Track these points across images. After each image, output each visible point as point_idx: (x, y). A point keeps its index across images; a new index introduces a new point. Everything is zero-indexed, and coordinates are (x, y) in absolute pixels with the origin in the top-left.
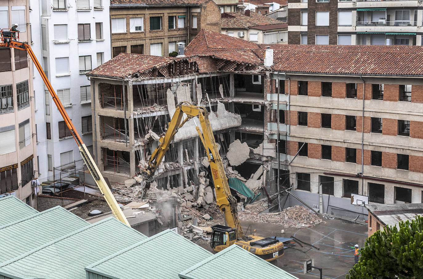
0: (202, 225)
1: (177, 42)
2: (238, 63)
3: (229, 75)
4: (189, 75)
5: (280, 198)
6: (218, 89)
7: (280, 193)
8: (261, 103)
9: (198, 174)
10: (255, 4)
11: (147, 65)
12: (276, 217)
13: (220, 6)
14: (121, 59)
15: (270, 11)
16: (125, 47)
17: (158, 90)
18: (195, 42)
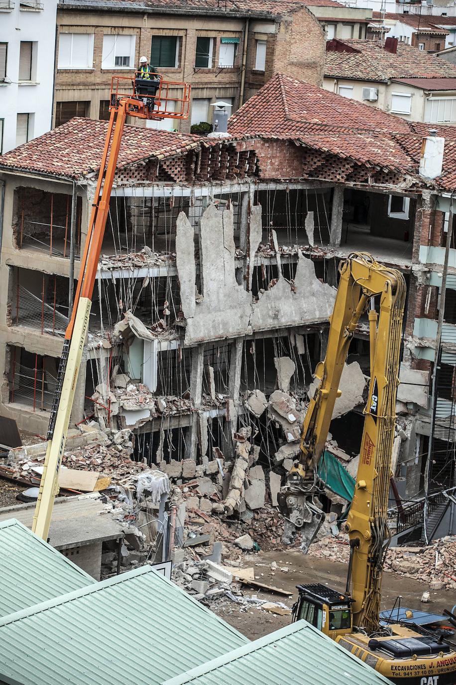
0: (233, 563)
1: (214, 99)
2: (356, 164)
3: (333, 190)
4: (235, 181)
5: (428, 511)
6: (302, 224)
7: (429, 499)
8: (404, 268)
9: (233, 431)
10: (411, 25)
11: (137, 150)
12: (414, 558)
13: (326, 21)
14: (75, 132)
15: (447, 46)
16: (87, 103)
17: (158, 211)
18: (257, 103)
